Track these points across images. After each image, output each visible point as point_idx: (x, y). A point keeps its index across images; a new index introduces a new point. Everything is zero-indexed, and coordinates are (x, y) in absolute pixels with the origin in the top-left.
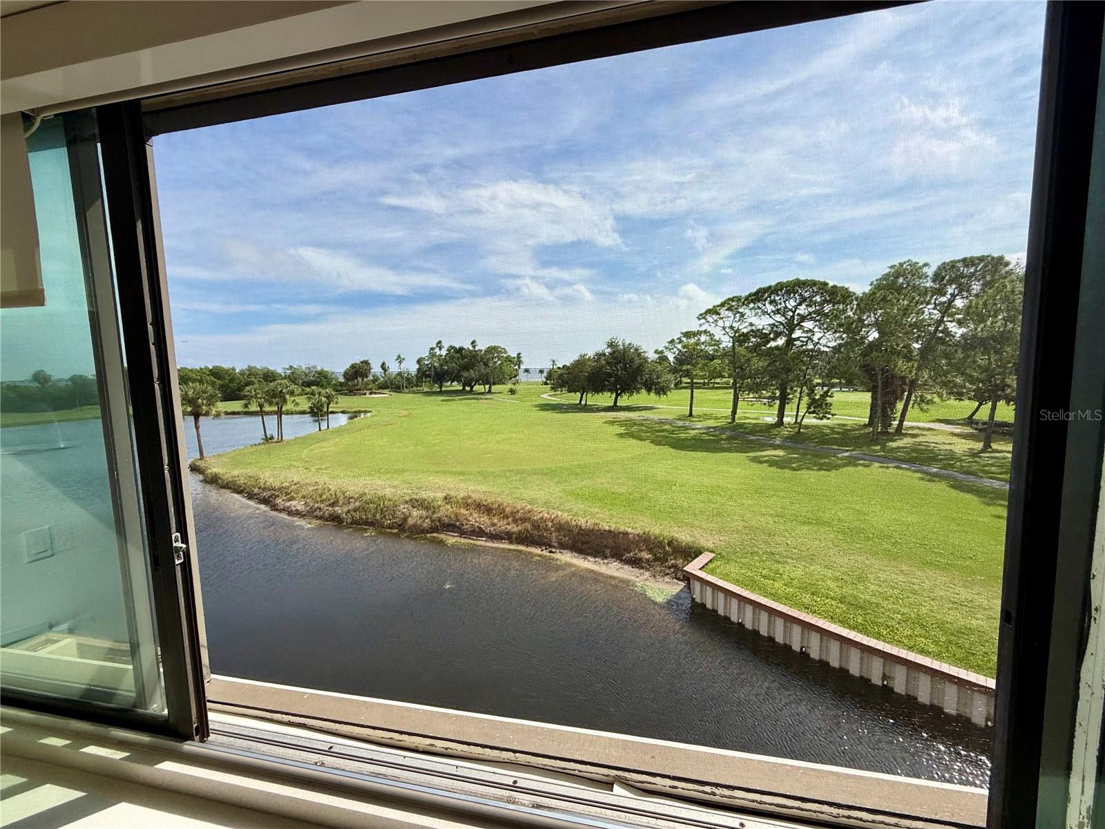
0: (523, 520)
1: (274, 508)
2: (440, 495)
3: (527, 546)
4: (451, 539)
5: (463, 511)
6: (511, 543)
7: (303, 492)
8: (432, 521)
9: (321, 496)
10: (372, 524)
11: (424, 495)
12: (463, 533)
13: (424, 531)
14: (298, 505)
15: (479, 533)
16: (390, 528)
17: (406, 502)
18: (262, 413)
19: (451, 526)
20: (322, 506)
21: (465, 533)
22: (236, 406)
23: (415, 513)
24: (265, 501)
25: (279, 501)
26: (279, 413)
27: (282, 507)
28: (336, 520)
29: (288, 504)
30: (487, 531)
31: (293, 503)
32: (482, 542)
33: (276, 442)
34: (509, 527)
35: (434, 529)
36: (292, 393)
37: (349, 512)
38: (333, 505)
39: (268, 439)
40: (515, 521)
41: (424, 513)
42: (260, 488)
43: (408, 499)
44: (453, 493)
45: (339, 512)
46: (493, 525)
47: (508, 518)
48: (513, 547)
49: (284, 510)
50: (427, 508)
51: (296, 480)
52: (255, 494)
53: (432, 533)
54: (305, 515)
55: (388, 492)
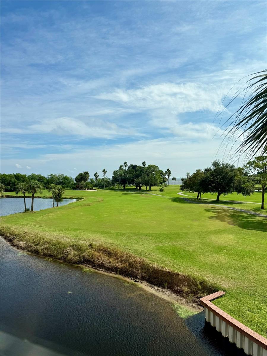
0: (126, 261)
1: (13, 245)
2: (88, 243)
3: (124, 276)
4: (87, 268)
5: (97, 253)
6: (117, 274)
7: (27, 237)
8: (80, 257)
9: (33, 240)
10: (51, 256)
11: (80, 243)
12: (94, 266)
13: (75, 263)
14: (22, 244)
15: (101, 266)
16: (60, 260)
17: (71, 246)
18: (25, 197)
19: (88, 261)
20: (32, 245)
21: (95, 266)
22: (13, 194)
23: (73, 252)
24: (10, 241)
25: (15, 241)
26: (33, 197)
27: (15, 244)
28: (36, 252)
29: (19, 243)
30: (106, 265)
31: (21, 242)
32: (102, 272)
33: (30, 212)
34: (117, 265)
35: (80, 262)
36: (39, 187)
37: (43, 249)
38: (37, 245)
39: (27, 210)
40: (121, 261)
41: (77, 253)
42: (10, 234)
43: (72, 244)
44: (94, 243)
45: (38, 249)
46: (110, 262)
47: (118, 259)
48: (117, 276)
49: (16, 246)
50: (79, 250)
51: (26, 231)
52: (7, 237)
53: (79, 264)
54: (24, 249)
55: (63, 240)
